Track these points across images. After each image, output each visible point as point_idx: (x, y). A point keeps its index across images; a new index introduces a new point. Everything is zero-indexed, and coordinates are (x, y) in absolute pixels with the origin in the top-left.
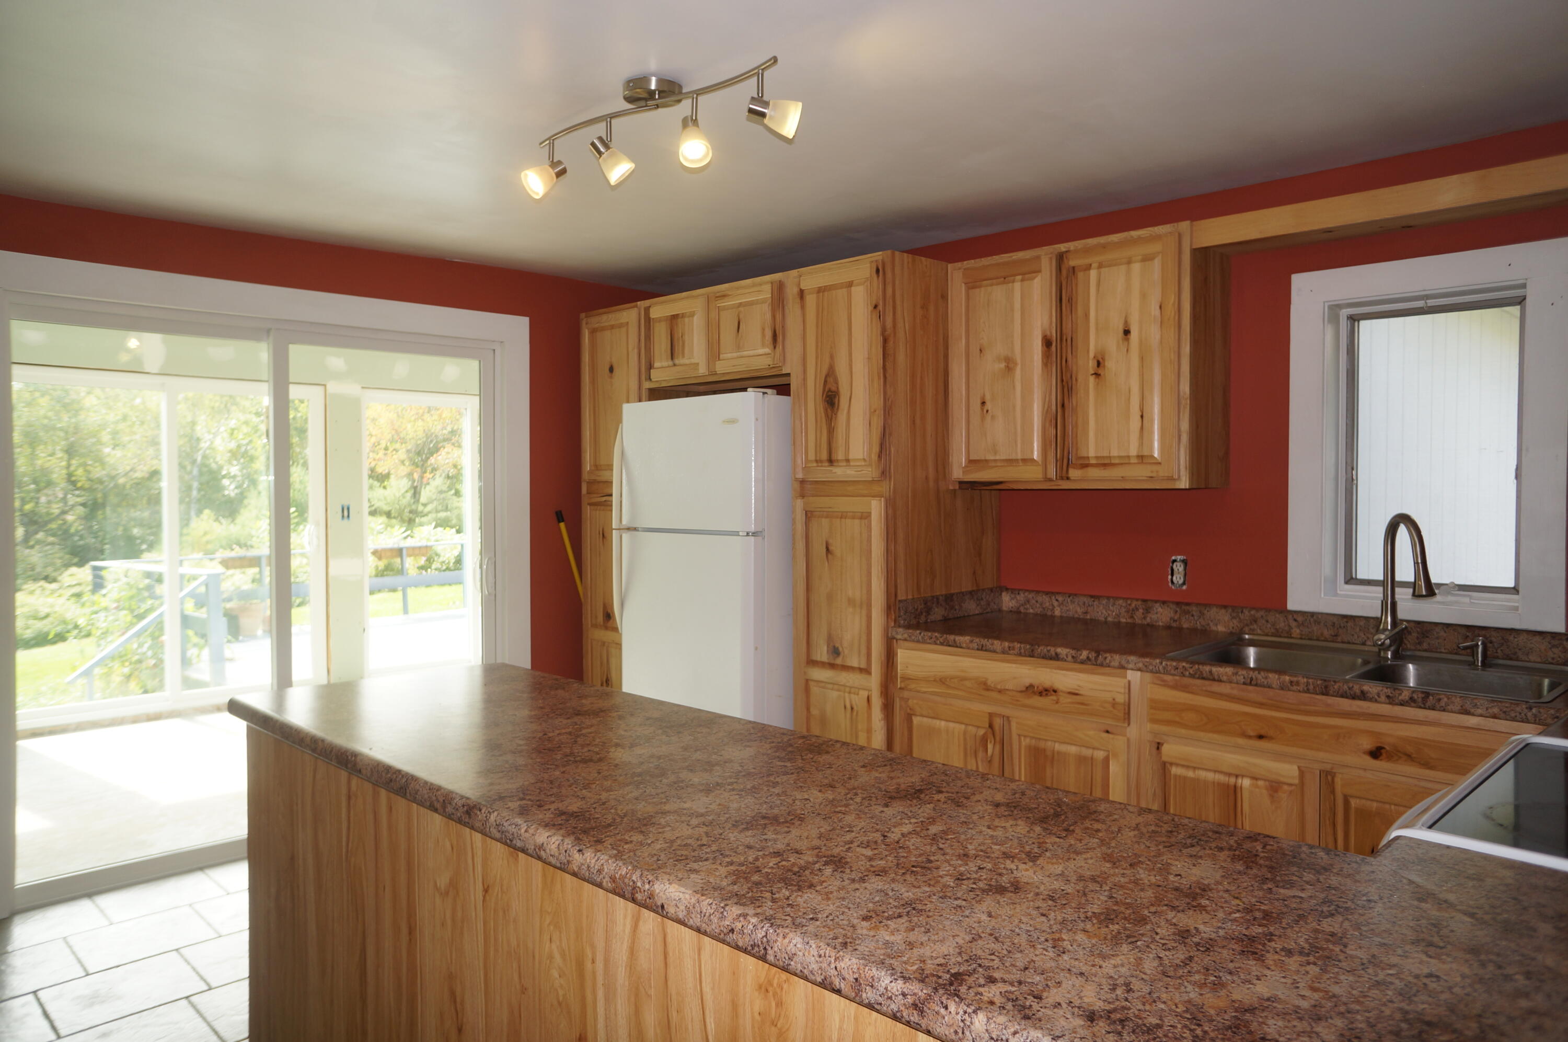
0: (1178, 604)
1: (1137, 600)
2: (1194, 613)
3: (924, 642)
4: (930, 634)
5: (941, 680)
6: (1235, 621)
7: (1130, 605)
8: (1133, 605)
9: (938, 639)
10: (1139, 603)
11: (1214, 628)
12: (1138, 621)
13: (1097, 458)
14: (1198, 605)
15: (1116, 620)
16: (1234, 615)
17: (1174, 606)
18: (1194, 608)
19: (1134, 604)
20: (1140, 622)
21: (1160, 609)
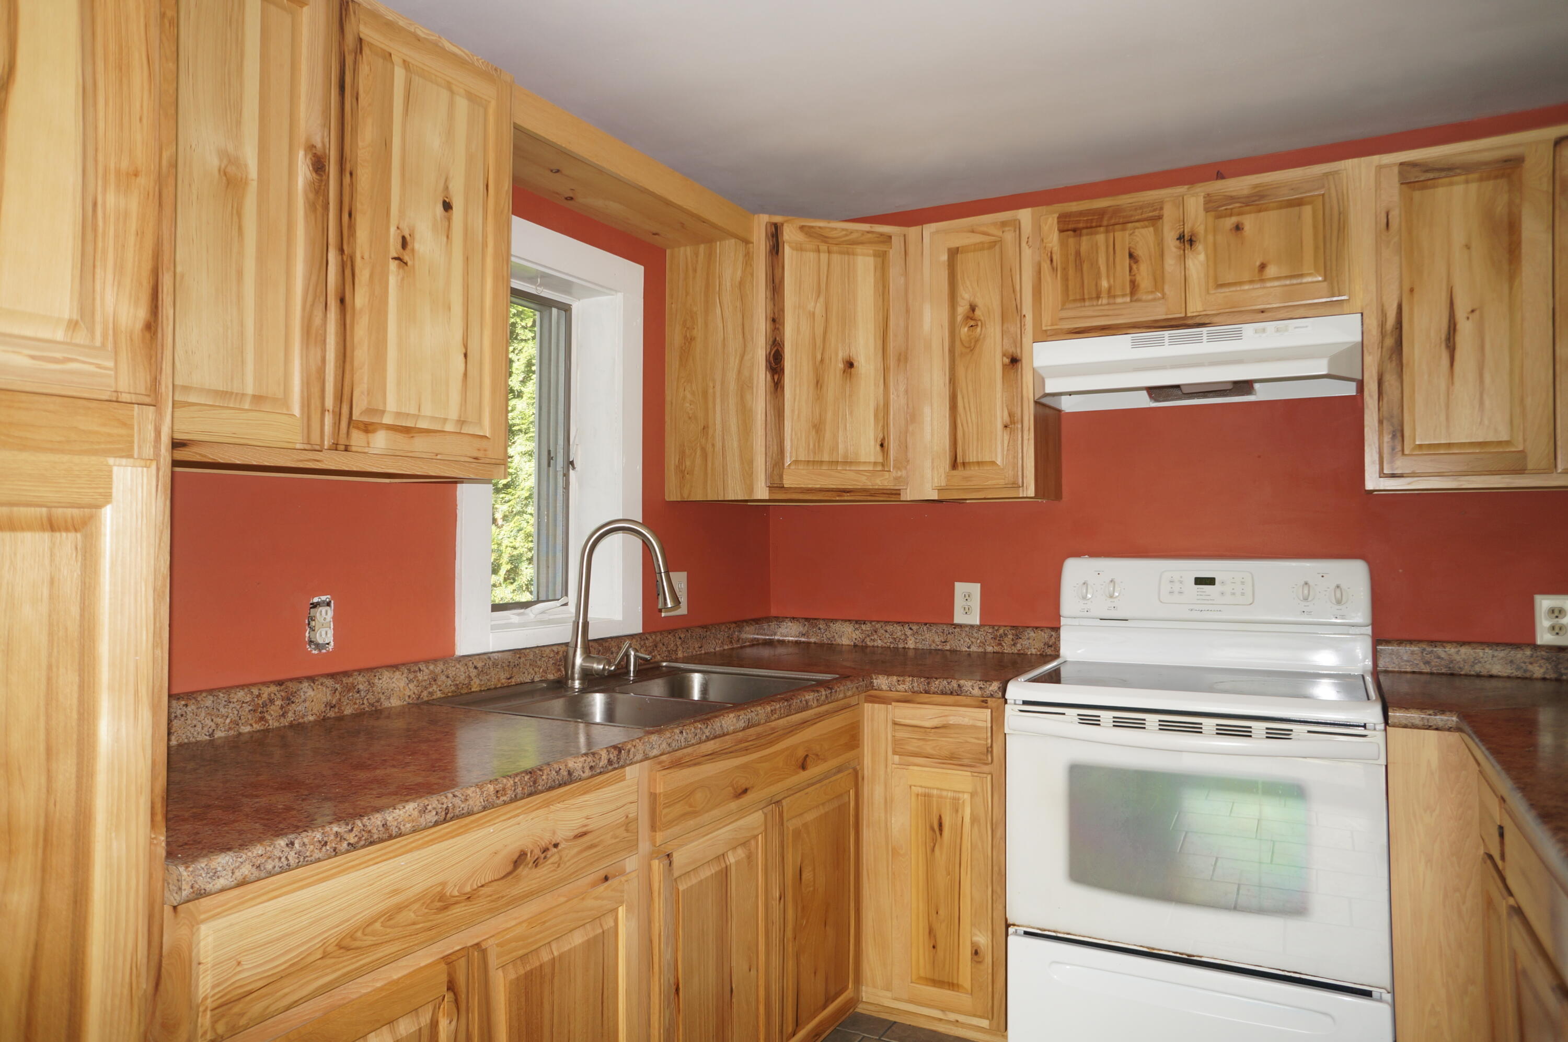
0: (332, 676)
1: (266, 684)
2: (361, 687)
3: (304, 861)
4: (318, 836)
6: (411, 686)
7: (259, 696)
8: (265, 696)
10: (273, 689)
11: (386, 704)
12: (273, 724)
13: (398, 414)
14: (360, 671)
15: (232, 733)
16: (411, 676)
17: (330, 682)
18: (360, 678)
19: (266, 692)
20: (276, 724)
21: (310, 693)
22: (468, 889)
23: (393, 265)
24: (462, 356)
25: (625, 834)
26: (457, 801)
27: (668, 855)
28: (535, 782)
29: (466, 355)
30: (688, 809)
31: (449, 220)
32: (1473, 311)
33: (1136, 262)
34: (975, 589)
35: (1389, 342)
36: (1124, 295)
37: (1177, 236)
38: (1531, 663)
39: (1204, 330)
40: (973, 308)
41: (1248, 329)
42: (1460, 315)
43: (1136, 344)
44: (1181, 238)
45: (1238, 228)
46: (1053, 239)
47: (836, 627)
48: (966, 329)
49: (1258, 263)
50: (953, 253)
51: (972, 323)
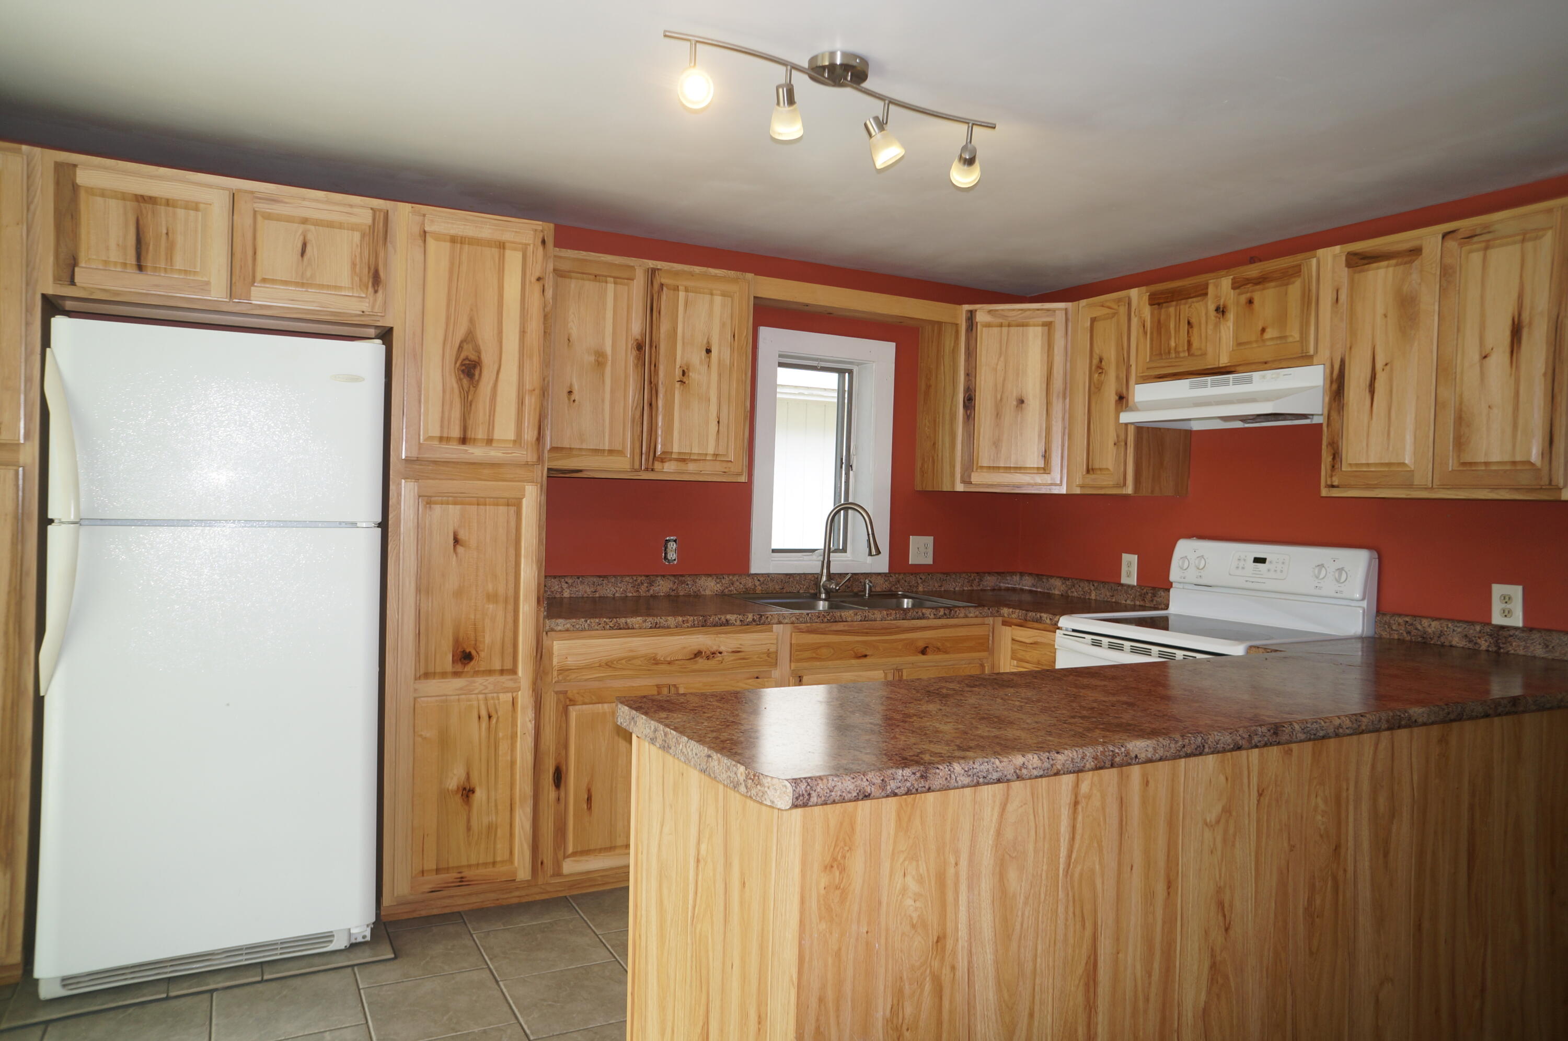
0: (674, 576)
1: (641, 576)
2: (689, 583)
3: (591, 628)
4: (597, 620)
5: (606, 664)
6: (718, 585)
7: (636, 580)
8: (639, 581)
9: (607, 624)
10: (643, 578)
11: (703, 593)
12: (643, 594)
13: (679, 453)
14: (689, 575)
15: (623, 595)
16: (718, 581)
17: (672, 578)
18: (689, 578)
19: (640, 579)
20: (644, 594)
21: (661, 582)
22: (669, 659)
23: (678, 385)
24: (717, 422)
25: (767, 658)
26: (661, 620)
27: (800, 677)
28: (705, 621)
29: (718, 422)
30: (814, 655)
31: (709, 358)
32: (1386, 364)
33: (1192, 327)
34: (1134, 558)
35: (1335, 386)
36: (1184, 351)
37: (1214, 309)
38: (1479, 638)
39: (1231, 376)
40: (1101, 360)
41: (1256, 375)
42: (1379, 366)
43: (1192, 387)
44: (1217, 310)
45: (1250, 302)
46: (1147, 311)
47: (1052, 581)
48: (1097, 375)
49: (1260, 328)
50: (1093, 320)
51: (1100, 371)
